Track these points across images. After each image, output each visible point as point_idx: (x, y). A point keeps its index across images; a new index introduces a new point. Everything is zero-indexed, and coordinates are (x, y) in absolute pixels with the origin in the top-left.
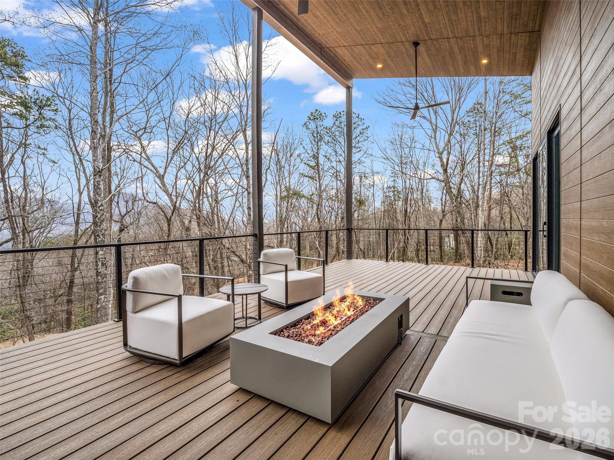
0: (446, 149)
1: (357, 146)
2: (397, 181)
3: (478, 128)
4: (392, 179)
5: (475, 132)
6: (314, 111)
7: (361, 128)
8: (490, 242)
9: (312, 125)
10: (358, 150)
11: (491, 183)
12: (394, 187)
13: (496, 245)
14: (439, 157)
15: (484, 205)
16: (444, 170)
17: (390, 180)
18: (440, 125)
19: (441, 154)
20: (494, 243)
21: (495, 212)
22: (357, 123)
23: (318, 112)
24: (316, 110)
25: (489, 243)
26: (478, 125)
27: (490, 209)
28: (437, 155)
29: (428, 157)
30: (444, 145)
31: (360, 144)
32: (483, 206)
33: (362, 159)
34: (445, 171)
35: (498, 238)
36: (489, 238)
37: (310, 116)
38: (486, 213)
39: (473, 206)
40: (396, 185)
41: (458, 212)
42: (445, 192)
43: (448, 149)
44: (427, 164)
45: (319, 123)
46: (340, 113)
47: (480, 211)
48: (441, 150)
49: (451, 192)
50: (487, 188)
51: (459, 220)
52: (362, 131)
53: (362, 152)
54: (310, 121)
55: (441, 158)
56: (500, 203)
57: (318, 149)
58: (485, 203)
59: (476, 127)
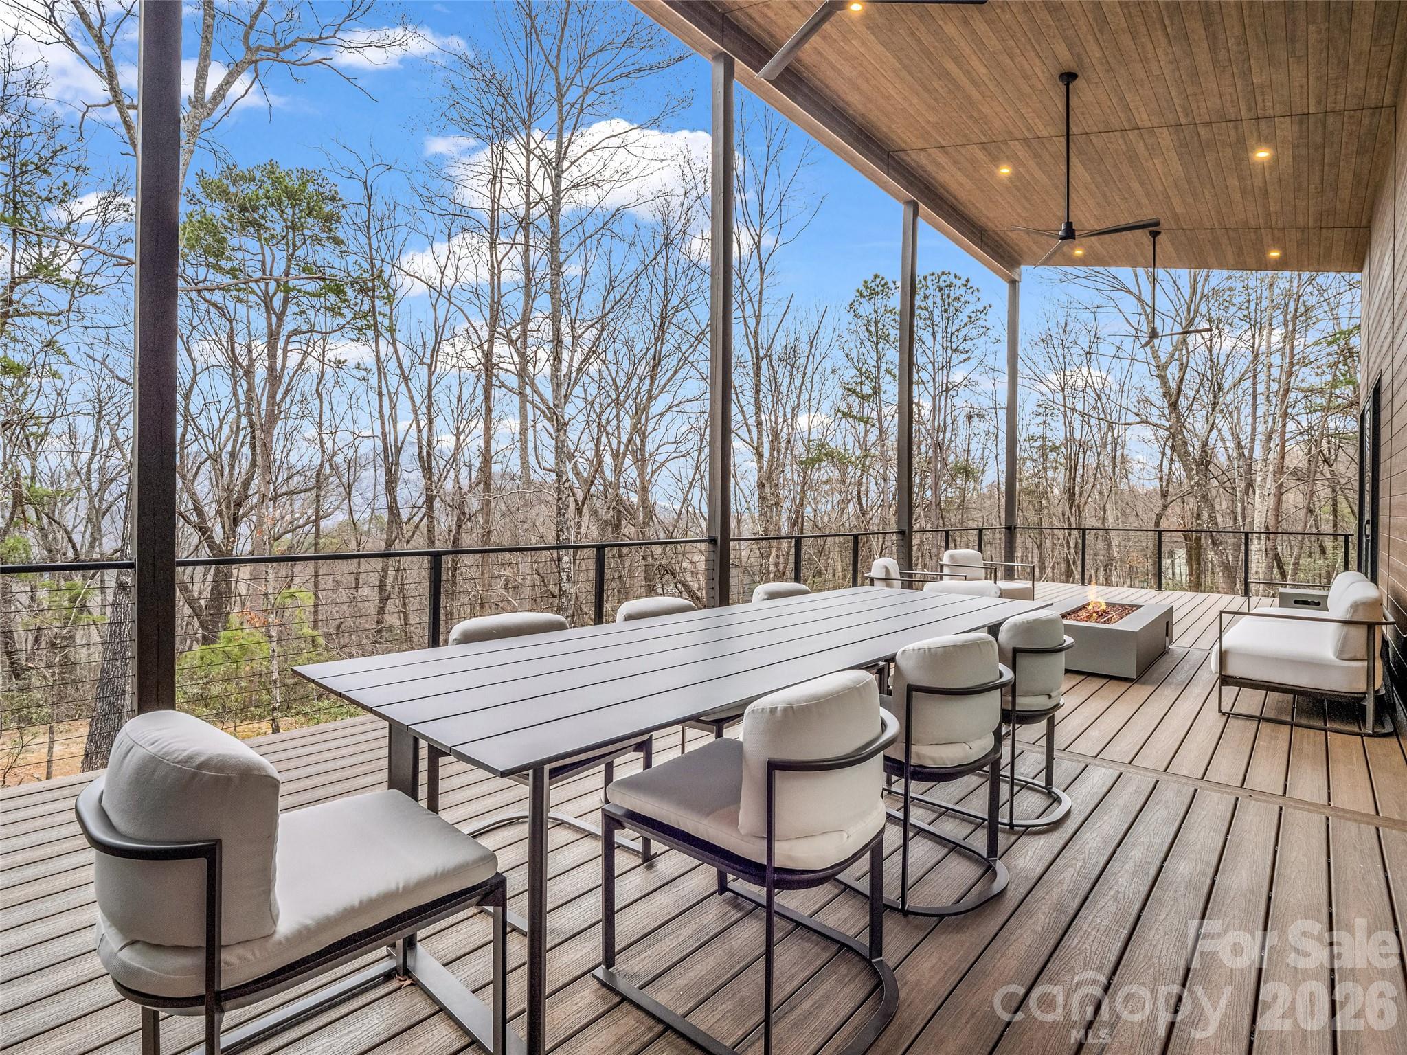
0: (1176, 356)
1: (960, 348)
2: (1052, 424)
3: (1252, 306)
4: (1040, 419)
5: (1246, 313)
6: (871, 278)
7: (970, 308)
8: (1281, 568)
9: (866, 308)
10: (964, 356)
11: (1283, 433)
12: (1044, 439)
13: (1295, 572)
14: (1159, 376)
15: (1265, 483)
16: (1170, 405)
17: (1033, 422)
18: (1163, 304)
19: (1162, 368)
20: (1289, 569)
21: (1294, 499)
22: (962, 299)
23: (878, 280)
24: (876, 276)
25: (1275, 570)
26: (1253, 297)
27: (1280, 491)
28: (1155, 371)
29: (1129, 373)
30: (1170, 349)
31: (968, 345)
32: (1262, 487)
33: (974, 377)
34: (1174, 406)
35: (1298, 558)
36: (1277, 557)
37: (862, 288)
38: (1272, 501)
39: (1240, 484)
40: (1049, 434)
41: (1203, 497)
42: (1168, 451)
43: (1180, 359)
44: (1126, 388)
45: (881, 303)
46: (925, 278)
47: (1257, 496)
48: (1163, 360)
49: (1187, 453)
50: (1272, 445)
51: (1205, 515)
52: (973, 315)
53: (974, 362)
54: (862, 300)
55: (1163, 378)
56: (1305, 477)
57: (879, 358)
58: (1269, 480)
59: (1249, 301)
